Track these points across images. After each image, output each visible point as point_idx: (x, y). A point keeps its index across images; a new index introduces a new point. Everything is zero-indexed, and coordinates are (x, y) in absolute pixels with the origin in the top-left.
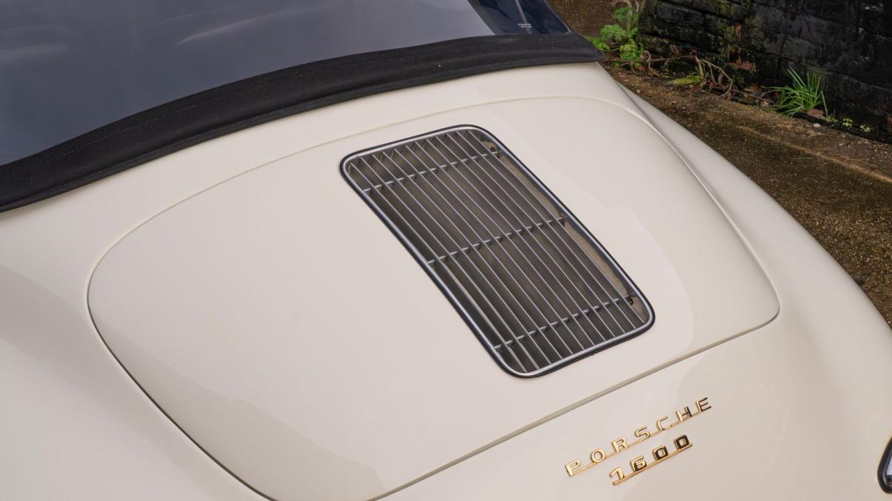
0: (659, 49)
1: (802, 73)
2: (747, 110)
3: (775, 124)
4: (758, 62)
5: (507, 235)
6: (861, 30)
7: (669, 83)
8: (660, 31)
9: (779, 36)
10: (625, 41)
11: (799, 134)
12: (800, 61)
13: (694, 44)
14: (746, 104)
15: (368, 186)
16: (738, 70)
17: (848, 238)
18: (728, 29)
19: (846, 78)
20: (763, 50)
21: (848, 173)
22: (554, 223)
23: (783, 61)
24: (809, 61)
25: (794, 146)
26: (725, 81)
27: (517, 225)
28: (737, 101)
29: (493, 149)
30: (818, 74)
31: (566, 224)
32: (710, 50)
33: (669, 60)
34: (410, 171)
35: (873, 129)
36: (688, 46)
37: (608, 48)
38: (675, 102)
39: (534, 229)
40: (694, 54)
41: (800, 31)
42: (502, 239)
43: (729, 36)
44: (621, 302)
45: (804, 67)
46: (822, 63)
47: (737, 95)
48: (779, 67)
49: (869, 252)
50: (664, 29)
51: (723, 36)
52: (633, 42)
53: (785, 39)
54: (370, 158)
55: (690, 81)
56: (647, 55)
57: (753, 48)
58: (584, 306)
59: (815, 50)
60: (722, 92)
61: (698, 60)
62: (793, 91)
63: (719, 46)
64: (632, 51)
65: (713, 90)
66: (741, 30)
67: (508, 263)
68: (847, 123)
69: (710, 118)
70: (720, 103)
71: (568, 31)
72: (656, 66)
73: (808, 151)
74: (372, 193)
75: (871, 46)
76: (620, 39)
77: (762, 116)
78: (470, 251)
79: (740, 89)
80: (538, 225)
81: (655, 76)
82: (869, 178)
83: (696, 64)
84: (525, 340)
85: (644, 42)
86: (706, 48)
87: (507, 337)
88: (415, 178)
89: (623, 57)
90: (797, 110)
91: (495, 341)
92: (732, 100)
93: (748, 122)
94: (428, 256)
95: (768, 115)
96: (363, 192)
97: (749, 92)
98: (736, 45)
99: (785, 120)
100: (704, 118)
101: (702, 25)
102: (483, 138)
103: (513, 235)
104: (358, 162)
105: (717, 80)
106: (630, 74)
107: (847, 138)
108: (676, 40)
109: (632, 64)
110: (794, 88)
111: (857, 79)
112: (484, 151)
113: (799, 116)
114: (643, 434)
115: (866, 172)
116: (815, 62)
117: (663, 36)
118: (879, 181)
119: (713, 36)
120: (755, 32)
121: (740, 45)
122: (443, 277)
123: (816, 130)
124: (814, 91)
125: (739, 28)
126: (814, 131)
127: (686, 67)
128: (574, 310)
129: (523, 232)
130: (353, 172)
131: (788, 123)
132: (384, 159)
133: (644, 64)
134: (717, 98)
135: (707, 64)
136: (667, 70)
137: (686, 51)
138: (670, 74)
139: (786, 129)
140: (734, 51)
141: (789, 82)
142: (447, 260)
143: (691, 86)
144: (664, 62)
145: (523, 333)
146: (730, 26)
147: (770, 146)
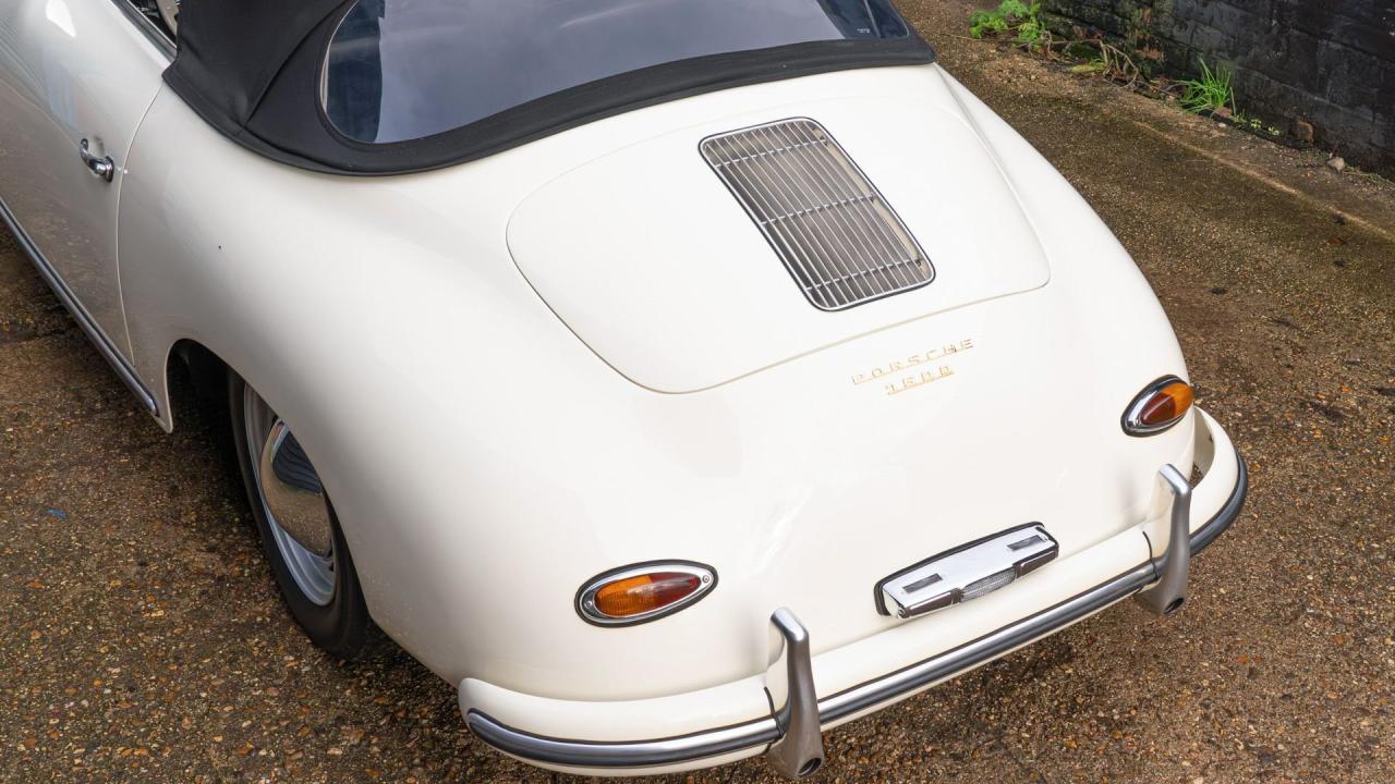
0: (1062, 30)
1: (1212, 66)
2: (1149, 104)
3: (1176, 122)
4: (1167, 50)
5: (825, 206)
6: (1274, 22)
7: (1068, 69)
8: (1064, 10)
9: (1188, 23)
10: (1027, 18)
11: (1201, 134)
12: (1210, 52)
13: (1100, 27)
14: (1150, 98)
15: (719, 162)
16: (1146, 59)
17: (1223, 247)
18: (1136, 12)
19: (1257, 74)
20: (1171, 38)
21: (1243, 179)
22: (864, 199)
23: (1193, 51)
24: (1220, 54)
25: (1190, 146)
26: (1130, 71)
27: (835, 199)
28: (1140, 94)
29: (822, 138)
30: (1229, 68)
31: (876, 201)
32: (1116, 35)
33: (1070, 43)
34: (754, 152)
35: (1283, 132)
36: (1093, 28)
37: (1006, 27)
38: (1071, 91)
39: (847, 203)
40: (1099, 38)
41: (1212, 19)
42: (821, 209)
43: (1137, 20)
44: (910, 263)
45: (1215, 59)
46: (1233, 55)
47: (1142, 86)
48: (1189, 59)
49: (1241, 262)
50: (1068, 7)
51: (1130, 20)
52: (1034, 21)
53: (1196, 27)
54: (722, 141)
55: (1091, 68)
56: (1048, 37)
57: (1161, 35)
58: (880, 263)
59: (1227, 41)
60: (1125, 82)
61: (1102, 45)
62: (1201, 86)
63: (1126, 30)
64: (1032, 31)
65: (1116, 79)
66: (1150, 15)
67: (824, 228)
68: (1256, 124)
69: (1106, 111)
70: (1121, 95)
71: (906, 33)
72: (1058, 49)
73: (1205, 153)
74: (722, 169)
75: (1283, 41)
76: (1021, 16)
77: (1165, 111)
78: (795, 217)
79: (1147, 80)
80: (851, 200)
81: (1055, 60)
82: (1263, 185)
83: (1101, 50)
84: (831, 286)
85: (1046, 21)
86: (1113, 32)
87: (817, 281)
88: (757, 159)
89: (1021, 38)
90: (1204, 107)
91: (808, 283)
92: (1135, 92)
93: (1148, 118)
94: (762, 218)
95: (1171, 111)
96: (715, 167)
97: (1154, 85)
98: (1145, 31)
99: (1189, 117)
100: (1099, 111)
101: (1109, 6)
102: (814, 127)
103: (830, 207)
104: (713, 143)
105: (1121, 68)
106: (1026, 57)
107: (1253, 141)
108: (1081, 21)
109: (1030, 46)
110: (1202, 83)
111: (1268, 76)
112: (815, 139)
113: (1205, 113)
114: (915, 360)
115: (1263, 178)
116: (1226, 55)
117: (1067, 16)
118: (1273, 189)
119: (1120, 19)
120: (1164, 18)
121: (1148, 31)
122: (772, 236)
123: (1221, 130)
124: (1224, 86)
125: (1148, 11)
126: (1218, 131)
127: (1089, 53)
128: (871, 265)
129: (839, 205)
130: (708, 150)
131: (1191, 121)
132: (733, 141)
133: (1042, 45)
134: (1119, 89)
135: (1111, 50)
136: (1069, 54)
137: (1090, 35)
138: (1072, 59)
139: (1187, 128)
140: (1141, 37)
141: (1198, 76)
142: (777, 222)
143: (1093, 74)
144: (1065, 45)
145: (830, 279)
146: (1138, 8)
147: (1165, 144)
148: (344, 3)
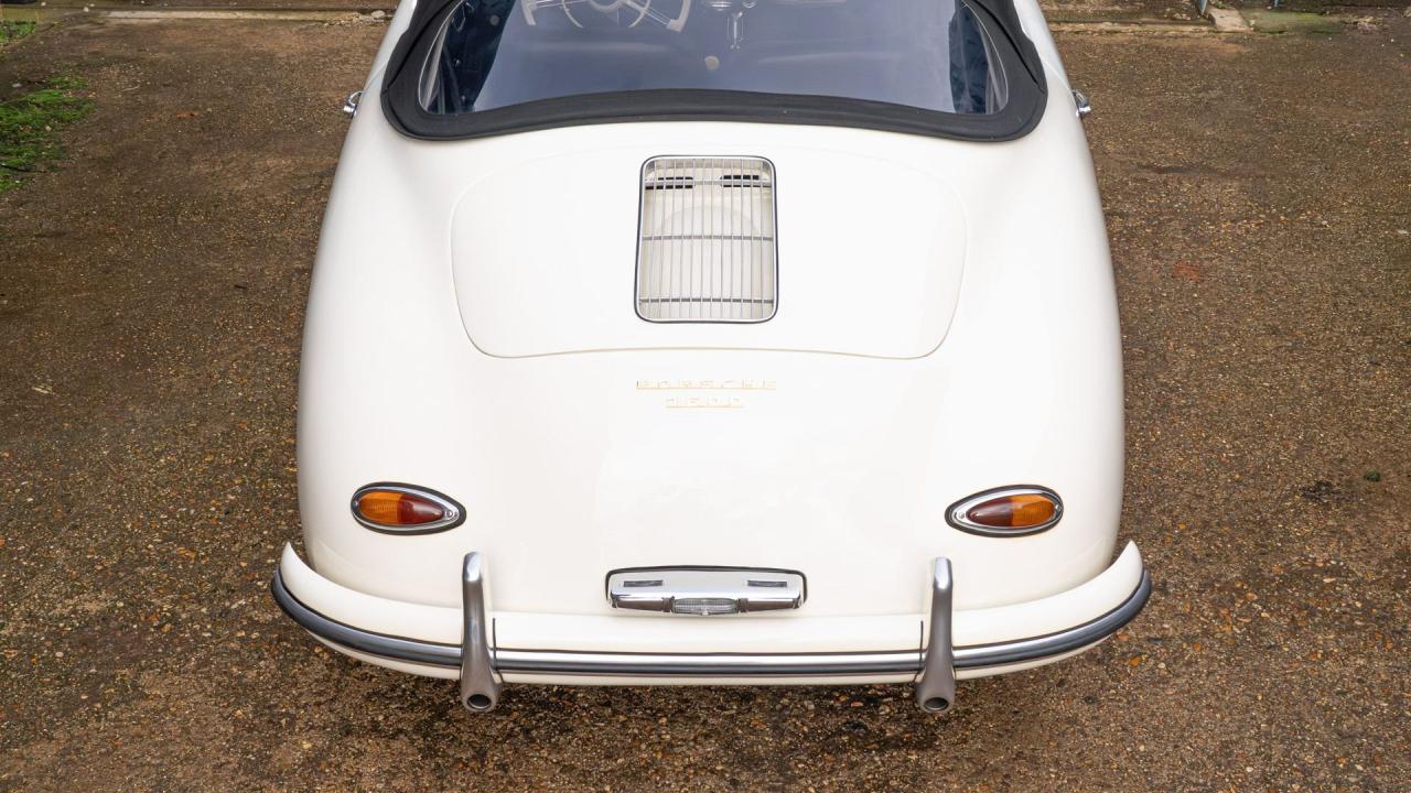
5: (716, 235)
22: (758, 238)
27: (730, 232)
29: (765, 179)
44: (758, 302)
58: (728, 295)
74: (650, 186)
78: (679, 238)
80: (746, 236)
96: (644, 183)
102: (766, 168)
103: (720, 237)
112: (757, 179)
122: (645, 249)
129: (730, 237)
130: (651, 168)
148: (449, 3)
